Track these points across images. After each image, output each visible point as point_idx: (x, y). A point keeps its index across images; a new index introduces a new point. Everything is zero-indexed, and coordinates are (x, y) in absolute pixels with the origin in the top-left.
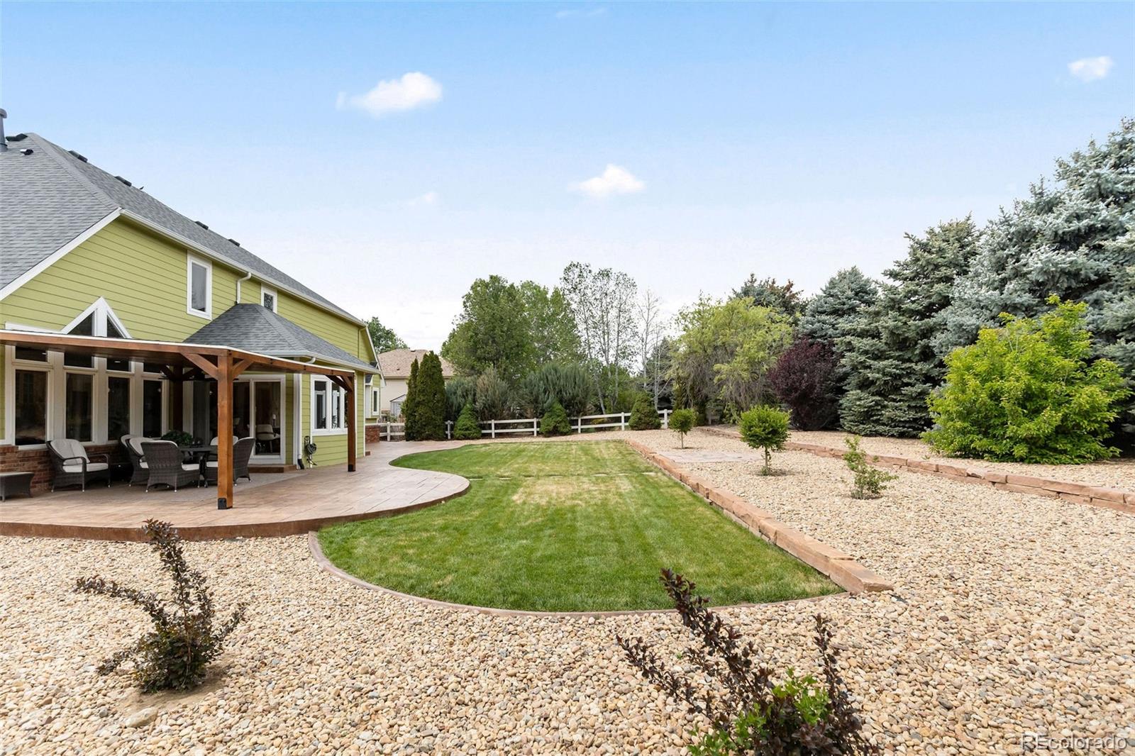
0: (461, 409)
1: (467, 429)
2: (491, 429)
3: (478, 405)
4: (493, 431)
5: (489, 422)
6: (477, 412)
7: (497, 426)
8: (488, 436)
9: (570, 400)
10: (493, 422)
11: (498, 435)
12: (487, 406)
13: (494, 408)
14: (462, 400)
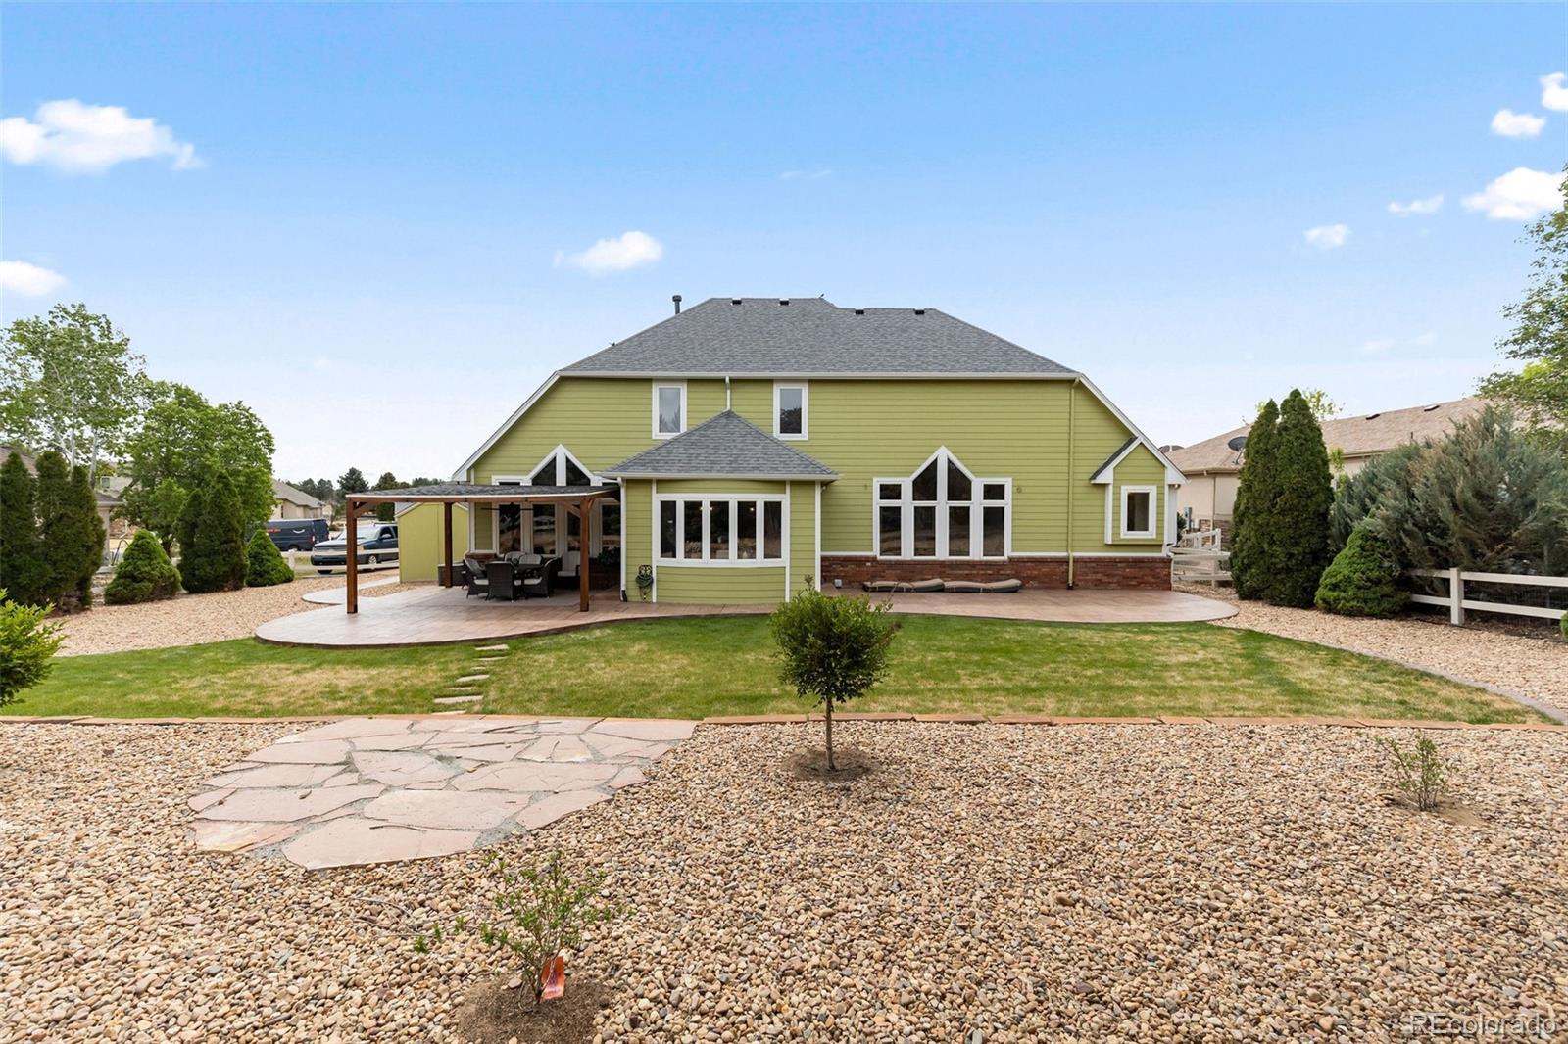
0: (1350, 532)
4: (1455, 602)
5: (1444, 574)
7: (1475, 590)
8: (1444, 615)
11: (1475, 618)
12: (1409, 526)
13: (1443, 532)
14: (1353, 509)
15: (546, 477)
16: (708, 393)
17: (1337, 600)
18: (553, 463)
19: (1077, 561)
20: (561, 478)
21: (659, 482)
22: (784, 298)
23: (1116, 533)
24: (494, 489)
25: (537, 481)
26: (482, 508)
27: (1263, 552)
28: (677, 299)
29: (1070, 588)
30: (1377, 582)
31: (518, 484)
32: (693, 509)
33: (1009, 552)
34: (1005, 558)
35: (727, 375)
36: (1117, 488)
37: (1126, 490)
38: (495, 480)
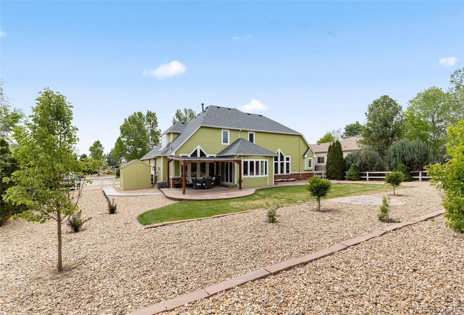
0: (350, 166)
1: (350, 176)
2: (366, 176)
3: (357, 165)
4: (368, 177)
5: (365, 172)
6: (357, 167)
7: (370, 175)
8: (365, 179)
9: (410, 161)
10: (367, 173)
11: (370, 179)
12: (362, 165)
13: (367, 165)
14: (350, 162)
15: (194, 154)
16: (235, 133)
17: (351, 178)
18: (196, 151)
19: (302, 174)
20: (199, 155)
21: (243, 156)
22: (229, 108)
23: (307, 168)
24: (180, 158)
25: (192, 156)
26: (177, 163)
27: (335, 170)
28: (203, 104)
29: (300, 180)
30: (357, 174)
31: (187, 156)
32: (252, 163)
33: (290, 173)
34: (289, 174)
35: (241, 129)
36: (307, 158)
37: (308, 158)
38: (181, 155)
